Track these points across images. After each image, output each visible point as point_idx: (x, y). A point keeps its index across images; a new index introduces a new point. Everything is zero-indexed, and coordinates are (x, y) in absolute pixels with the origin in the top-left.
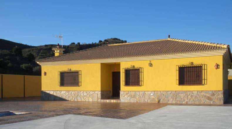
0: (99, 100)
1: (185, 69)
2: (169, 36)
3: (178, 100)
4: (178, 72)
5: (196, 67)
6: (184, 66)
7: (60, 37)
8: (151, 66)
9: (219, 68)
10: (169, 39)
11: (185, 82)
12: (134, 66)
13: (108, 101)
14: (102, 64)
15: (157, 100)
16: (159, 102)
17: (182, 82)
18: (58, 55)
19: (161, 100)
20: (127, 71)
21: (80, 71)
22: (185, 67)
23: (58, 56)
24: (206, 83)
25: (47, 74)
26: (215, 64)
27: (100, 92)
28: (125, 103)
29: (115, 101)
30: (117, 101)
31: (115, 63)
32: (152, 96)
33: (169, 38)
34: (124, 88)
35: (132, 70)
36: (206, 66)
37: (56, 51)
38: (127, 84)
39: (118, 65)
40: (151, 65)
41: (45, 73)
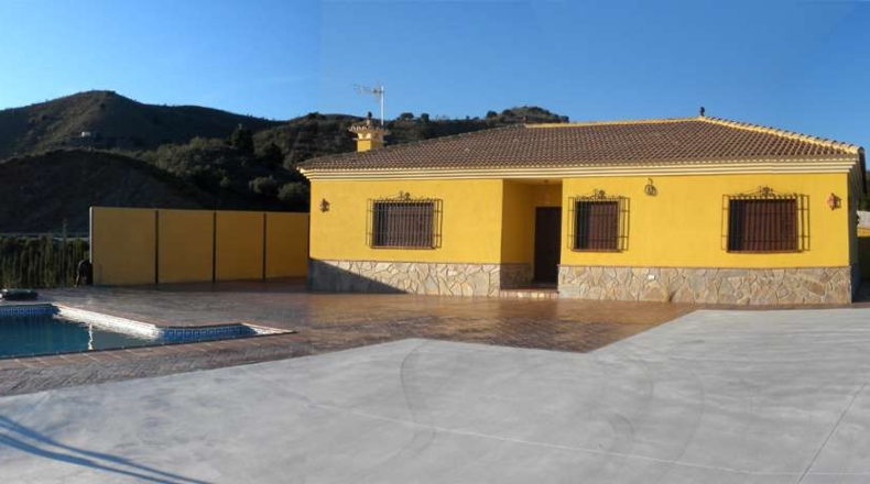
0: (496, 293)
1: (748, 205)
2: (703, 110)
3: (724, 295)
4: (726, 214)
5: (781, 201)
6: (745, 196)
7: (375, 91)
8: (651, 194)
9: (839, 207)
10: (702, 119)
11: (746, 244)
12: (602, 192)
13: (521, 295)
14: (505, 181)
15: (665, 293)
16: (671, 298)
17: (736, 243)
18: (369, 148)
19: (678, 295)
20: (583, 208)
21: (438, 200)
22: (746, 201)
23: (368, 151)
24: (806, 247)
25: (330, 207)
26: (828, 196)
27: (498, 269)
28: (573, 302)
29: (542, 295)
30: (548, 295)
31: (546, 181)
32: (651, 281)
33: (702, 115)
34: (569, 257)
35: (597, 203)
36: (805, 198)
37: (360, 136)
38: (581, 243)
39: (556, 187)
40: (651, 191)
41: (325, 206)
